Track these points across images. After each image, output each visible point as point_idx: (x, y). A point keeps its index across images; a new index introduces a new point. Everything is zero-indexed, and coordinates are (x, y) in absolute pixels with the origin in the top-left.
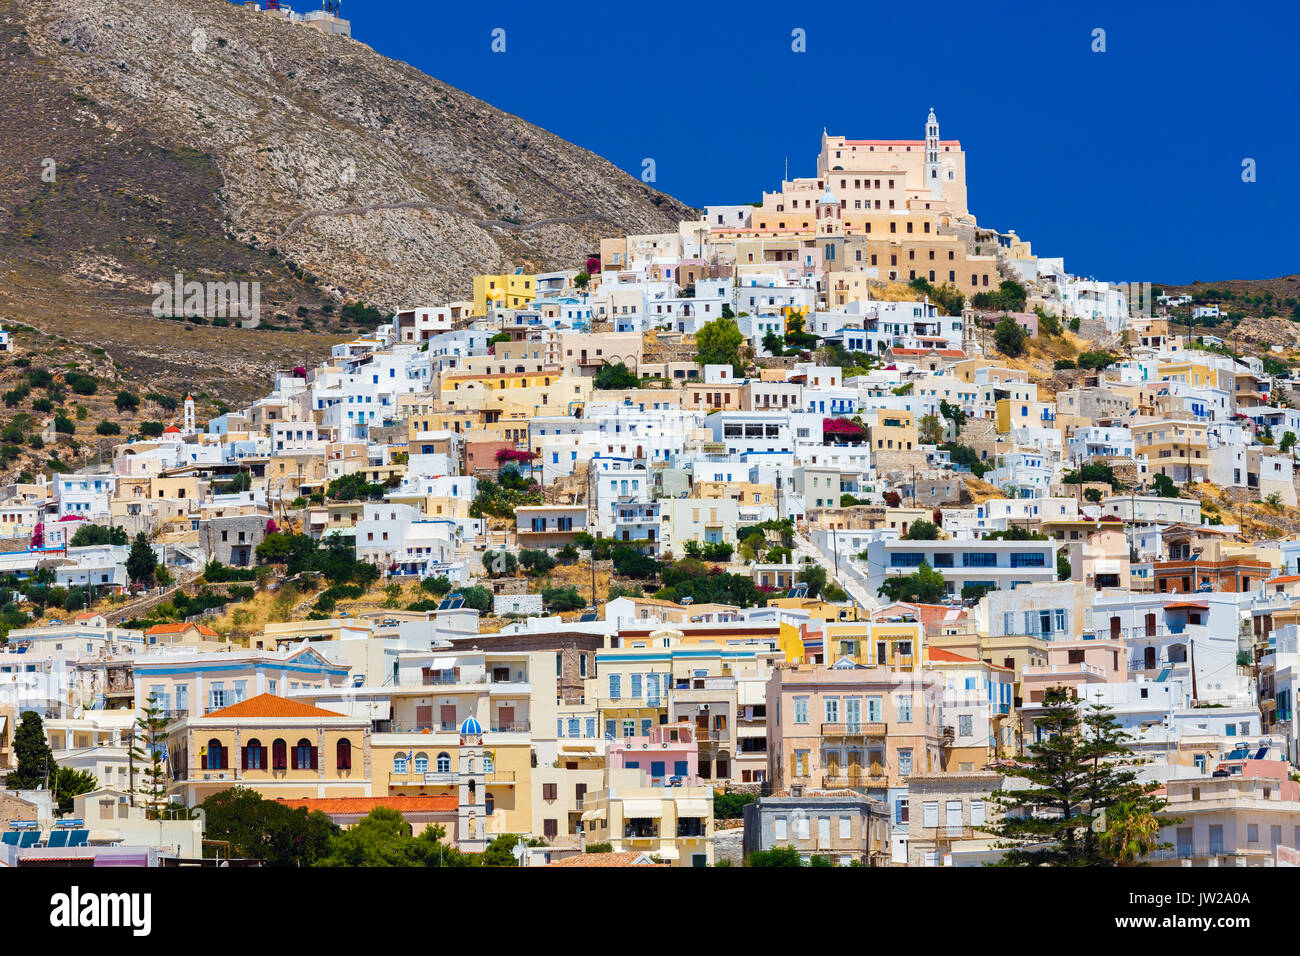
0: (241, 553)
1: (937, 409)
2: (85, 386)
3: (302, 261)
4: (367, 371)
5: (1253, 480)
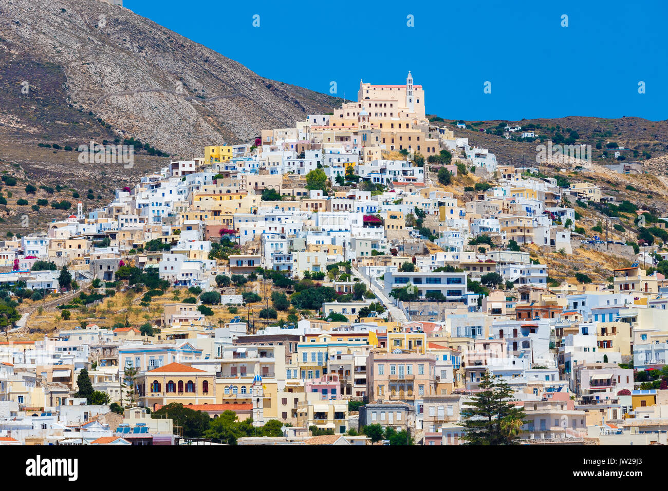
0: (108, 275)
1: (413, 211)
2: (11, 182)
3: (104, 118)
4: (160, 191)
5: (553, 242)
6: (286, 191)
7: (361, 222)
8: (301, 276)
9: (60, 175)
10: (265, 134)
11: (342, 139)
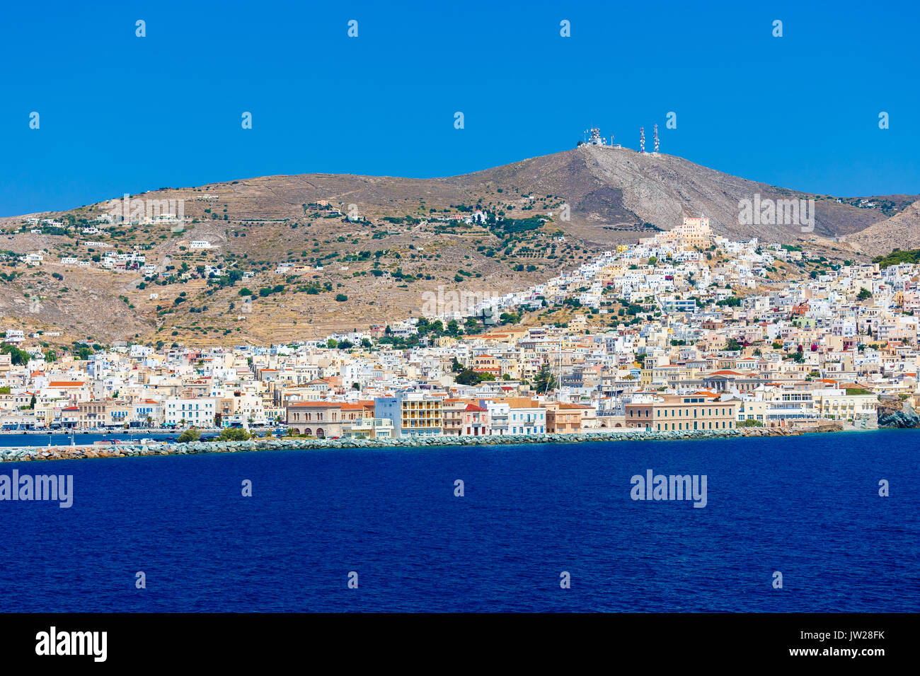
0: (561, 302)
1: (689, 273)
2: (577, 248)
3: (637, 213)
4: (594, 265)
5: (746, 284)
6: (640, 265)
7: (664, 278)
8: (634, 301)
9: (599, 245)
10: (641, 241)
11: (669, 242)
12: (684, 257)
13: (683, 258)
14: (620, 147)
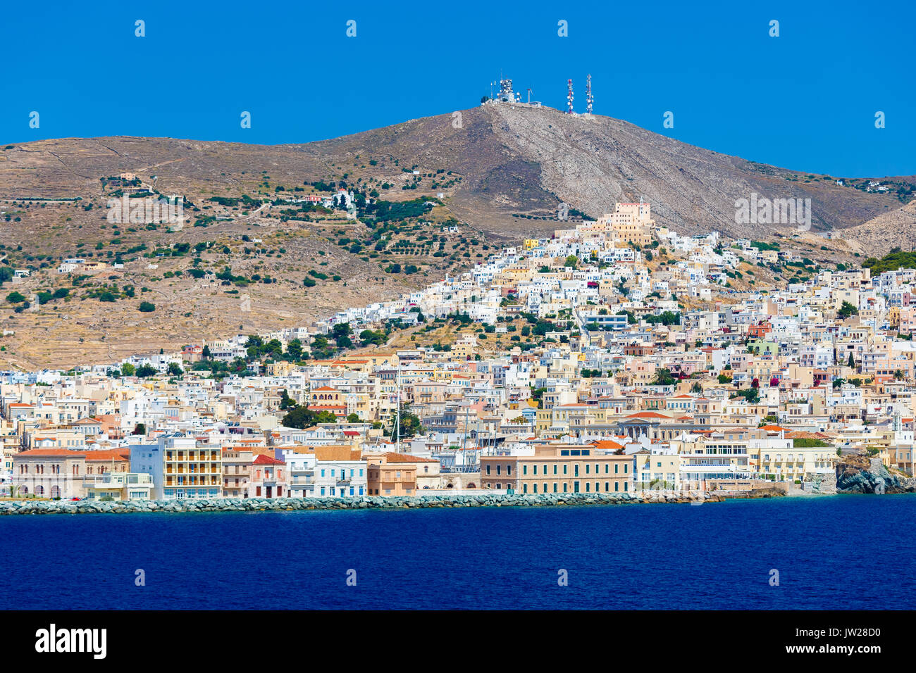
0: (444, 315)
1: (620, 278)
2: (475, 243)
3: (560, 196)
5: (698, 294)
6: (554, 267)
7: (586, 285)
8: (544, 316)
9: (506, 238)
10: (557, 233)
12: (615, 257)
13: (613, 258)
14: (539, 105)
